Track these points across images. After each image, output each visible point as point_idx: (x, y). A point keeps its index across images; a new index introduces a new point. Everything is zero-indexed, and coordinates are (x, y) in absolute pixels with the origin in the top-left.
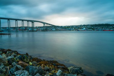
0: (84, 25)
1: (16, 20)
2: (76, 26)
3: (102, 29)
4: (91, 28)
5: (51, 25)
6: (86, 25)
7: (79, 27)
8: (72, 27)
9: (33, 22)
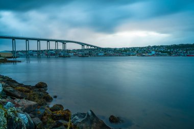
0: (155, 47)
1: (39, 40)
2: (139, 48)
3: (186, 52)
4: (165, 52)
5: (95, 47)
6: (157, 47)
7: (145, 50)
8: (134, 49)
9: (64, 42)
